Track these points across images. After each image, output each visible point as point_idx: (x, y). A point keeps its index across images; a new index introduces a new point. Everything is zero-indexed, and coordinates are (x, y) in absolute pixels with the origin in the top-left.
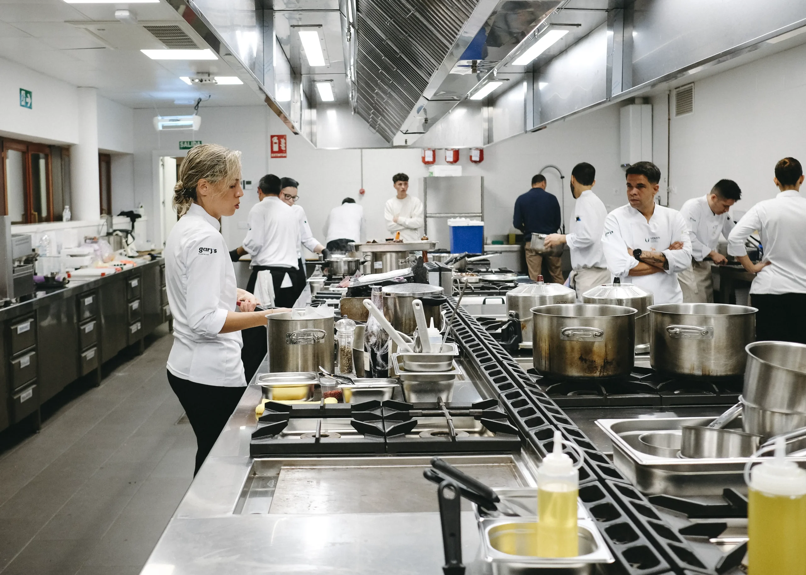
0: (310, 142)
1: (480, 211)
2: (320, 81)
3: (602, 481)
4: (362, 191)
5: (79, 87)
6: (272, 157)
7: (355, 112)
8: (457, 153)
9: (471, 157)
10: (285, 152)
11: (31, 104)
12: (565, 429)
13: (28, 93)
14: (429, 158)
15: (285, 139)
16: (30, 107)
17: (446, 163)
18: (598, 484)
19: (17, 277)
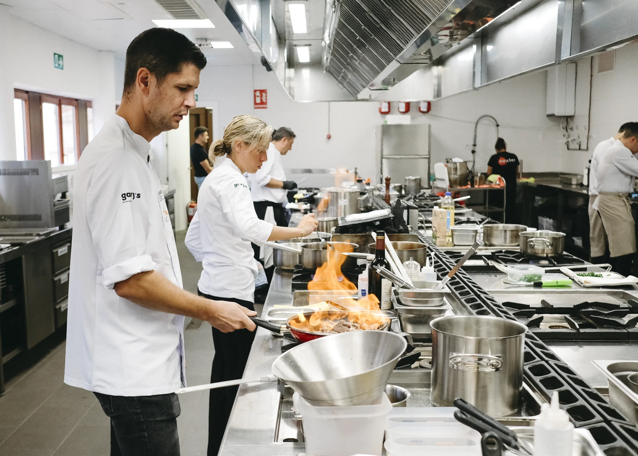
0: (289, 95)
1: (427, 153)
2: (300, 46)
3: (608, 422)
4: (328, 136)
5: (100, 51)
6: (255, 108)
7: (326, 71)
8: (408, 105)
9: (420, 108)
10: (266, 103)
11: (62, 66)
12: (556, 364)
13: (60, 56)
14: (385, 109)
15: (266, 93)
16: (62, 68)
17: (399, 113)
18: (604, 424)
19: (57, 210)
